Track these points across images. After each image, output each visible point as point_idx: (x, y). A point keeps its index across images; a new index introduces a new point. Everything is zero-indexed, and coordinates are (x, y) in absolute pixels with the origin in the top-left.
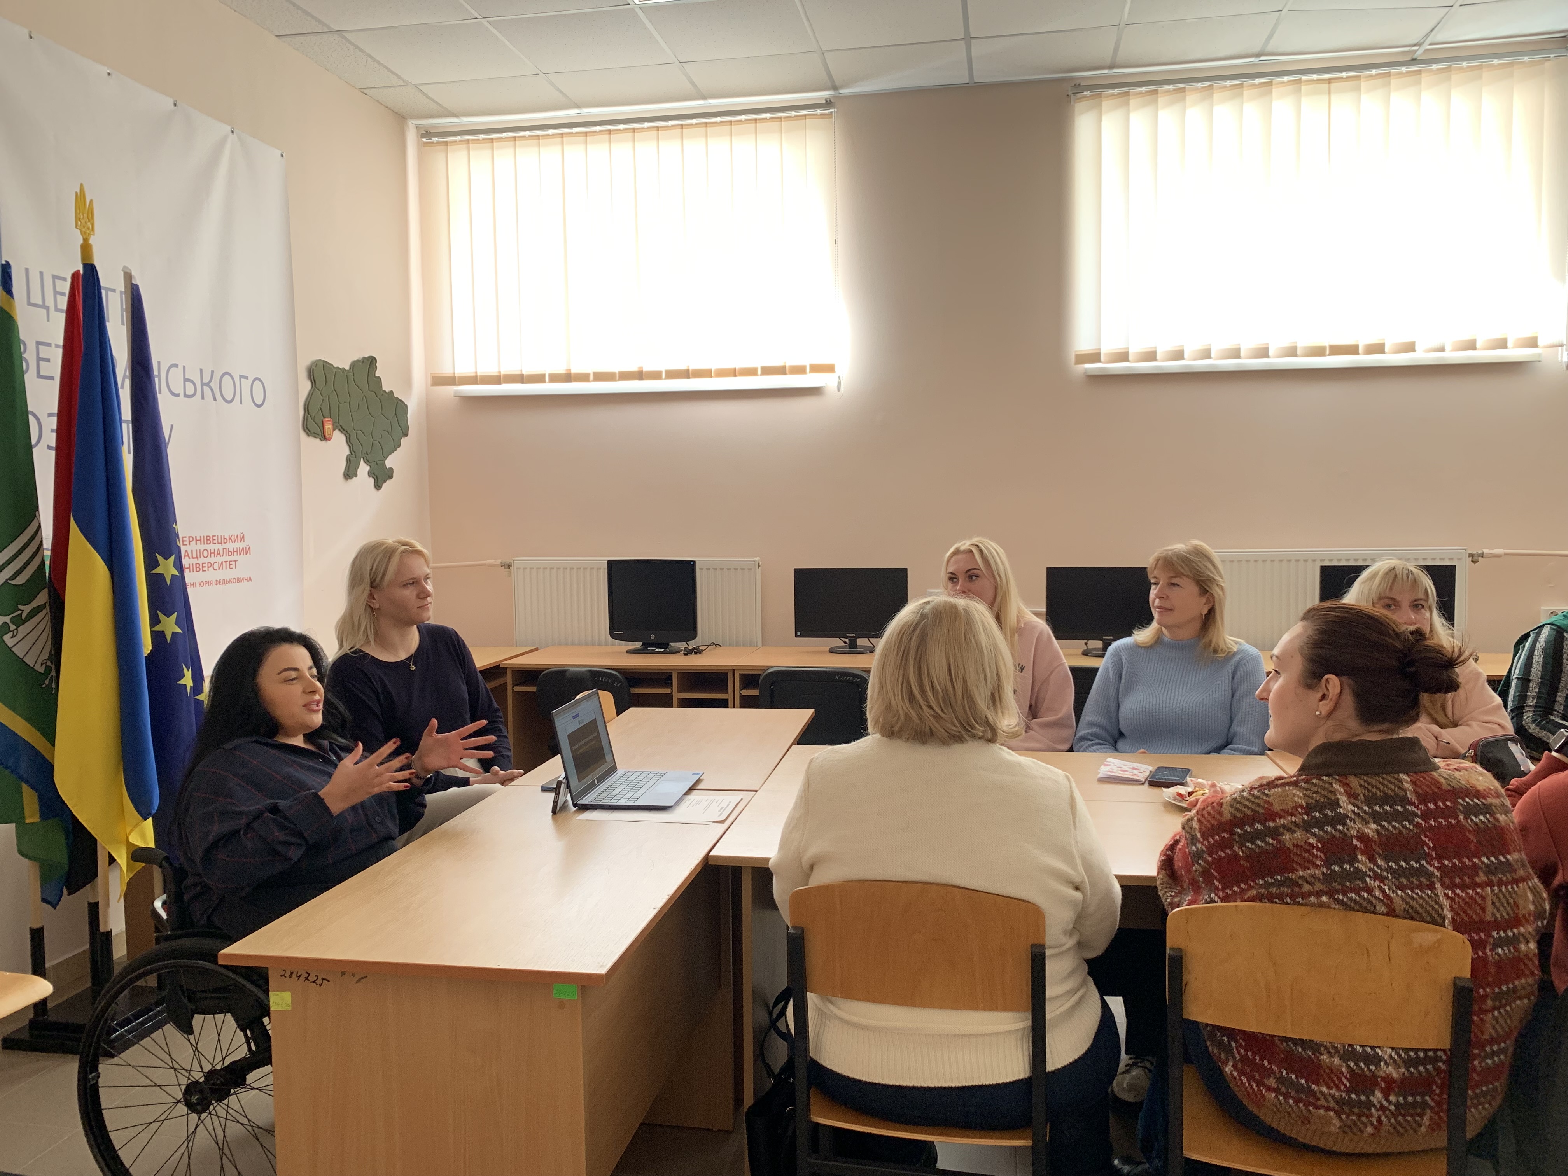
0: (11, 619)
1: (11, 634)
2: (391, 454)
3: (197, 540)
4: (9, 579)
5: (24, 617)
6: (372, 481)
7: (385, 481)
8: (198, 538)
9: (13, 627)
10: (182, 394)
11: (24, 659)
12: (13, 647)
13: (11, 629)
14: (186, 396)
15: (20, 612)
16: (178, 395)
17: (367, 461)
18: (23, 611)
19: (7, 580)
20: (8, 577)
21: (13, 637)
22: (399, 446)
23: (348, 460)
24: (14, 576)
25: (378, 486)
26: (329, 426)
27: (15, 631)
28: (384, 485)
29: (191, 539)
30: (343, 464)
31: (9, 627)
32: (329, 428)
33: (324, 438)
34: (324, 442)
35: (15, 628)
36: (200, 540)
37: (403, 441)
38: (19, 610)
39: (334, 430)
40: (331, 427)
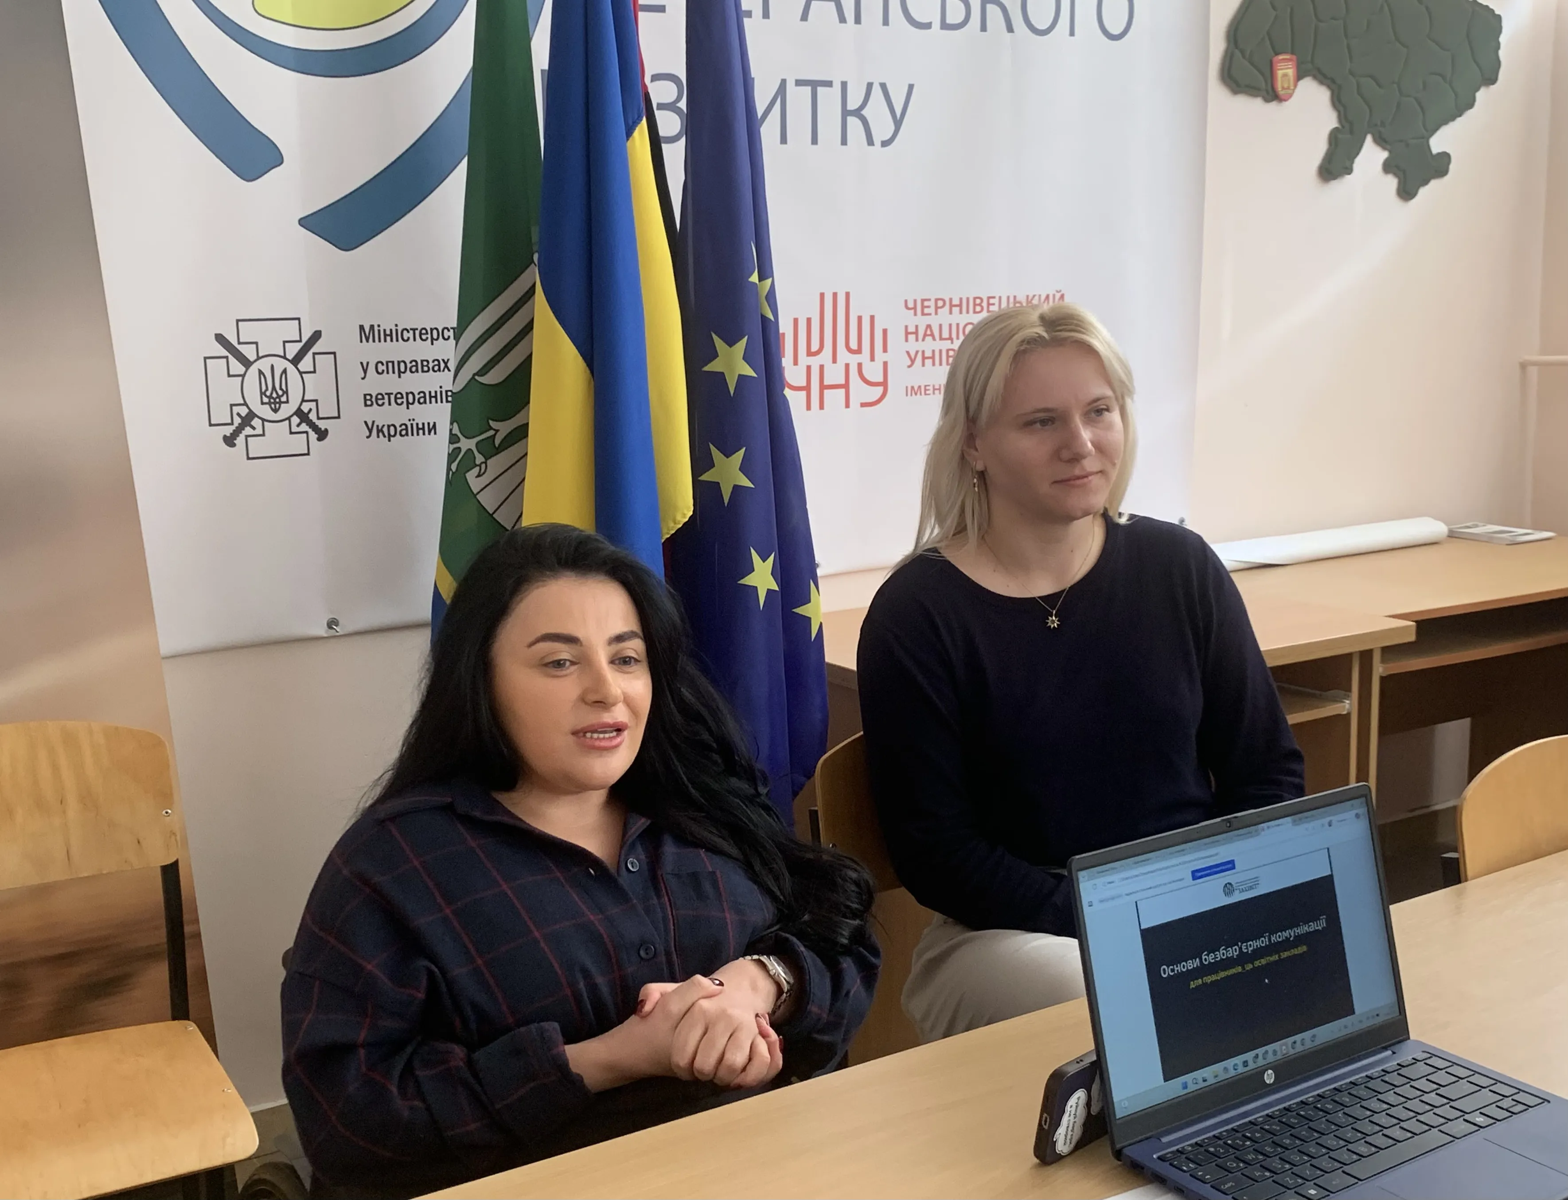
0: (477, 444)
1: (476, 471)
2: (1446, 122)
3: (952, 306)
4: (477, 374)
5: (497, 442)
6: (1391, 182)
7: (1426, 182)
8: (956, 302)
9: (479, 459)
10: (937, 24)
11: (494, 516)
12: (478, 493)
13: (478, 462)
14: (945, 26)
15: (492, 433)
16: (928, 26)
17: (1381, 141)
18: (497, 431)
19: (474, 375)
20: (475, 371)
21: (479, 476)
22: (1471, 105)
23: (1334, 136)
24: (484, 370)
25: (1406, 192)
26: (1285, 71)
27: (483, 466)
28: (1423, 192)
29: (940, 303)
30: (1321, 148)
31: (475, 458)
32: (1285, 75)
33: (1272, 95)
34: (1273, 105)
35: (483, 460)
36: (960, 305)
37: (1482, 95)
38: (491, 428)
39: (1299, 77)
40: (1291, 72)
